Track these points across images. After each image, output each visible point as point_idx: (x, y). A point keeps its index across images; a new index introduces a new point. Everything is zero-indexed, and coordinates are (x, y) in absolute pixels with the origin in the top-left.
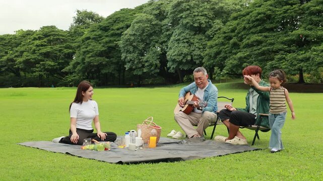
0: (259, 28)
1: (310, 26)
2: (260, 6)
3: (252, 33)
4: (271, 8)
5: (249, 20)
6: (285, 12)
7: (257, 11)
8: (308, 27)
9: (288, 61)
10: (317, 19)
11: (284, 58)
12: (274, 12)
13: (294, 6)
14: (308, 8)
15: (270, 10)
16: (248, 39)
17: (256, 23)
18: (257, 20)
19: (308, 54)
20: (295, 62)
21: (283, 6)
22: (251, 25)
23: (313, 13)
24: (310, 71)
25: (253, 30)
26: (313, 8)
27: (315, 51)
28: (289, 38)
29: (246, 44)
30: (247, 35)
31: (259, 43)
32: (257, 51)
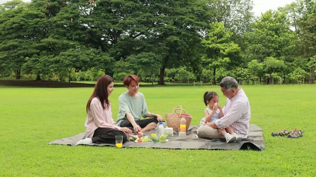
0: (14, 35)
1: (56, 36)
2: (13, 16)
3: (8, 39)
4: (24, 19)
5: (4, 28)
6: (36, 24)
7: (11, 21)
8: (55, 36)
9: (41, 62)
10: (62, 31)
11: (38, 60)
12: (26, 23)
13: (43, 19)
14: (55, 22)
15: (23, 21)
16: (4, 44)
17: (11, 31)
18: (12, 28)
19: (57, 58)
20: (48, 64)
21: (33, 19)
22: (7, 32)
23: (59, 25)
24: (60, 71)
25: (8, 36)
26: (59, 22)
27: (63, 55)
28: (40, 44)
29: (3, 48)
30: (3, 40)
31: (15, 47)
32: (14, 54)
